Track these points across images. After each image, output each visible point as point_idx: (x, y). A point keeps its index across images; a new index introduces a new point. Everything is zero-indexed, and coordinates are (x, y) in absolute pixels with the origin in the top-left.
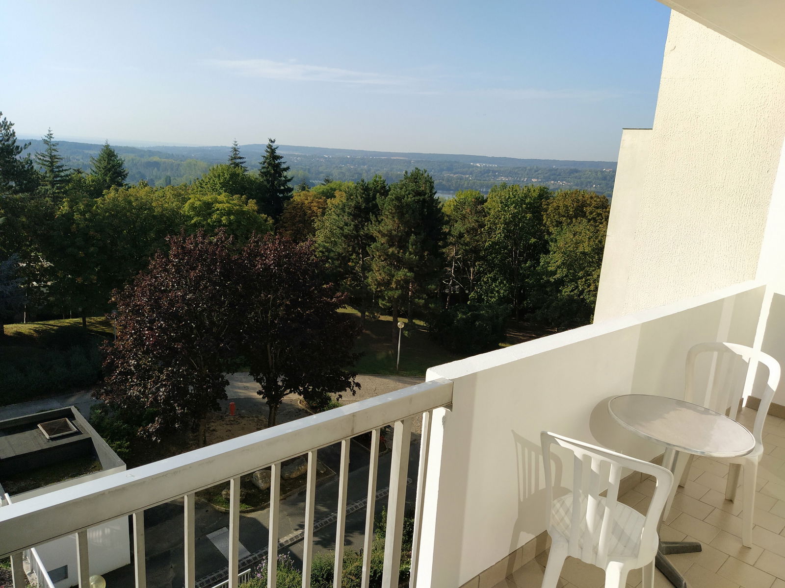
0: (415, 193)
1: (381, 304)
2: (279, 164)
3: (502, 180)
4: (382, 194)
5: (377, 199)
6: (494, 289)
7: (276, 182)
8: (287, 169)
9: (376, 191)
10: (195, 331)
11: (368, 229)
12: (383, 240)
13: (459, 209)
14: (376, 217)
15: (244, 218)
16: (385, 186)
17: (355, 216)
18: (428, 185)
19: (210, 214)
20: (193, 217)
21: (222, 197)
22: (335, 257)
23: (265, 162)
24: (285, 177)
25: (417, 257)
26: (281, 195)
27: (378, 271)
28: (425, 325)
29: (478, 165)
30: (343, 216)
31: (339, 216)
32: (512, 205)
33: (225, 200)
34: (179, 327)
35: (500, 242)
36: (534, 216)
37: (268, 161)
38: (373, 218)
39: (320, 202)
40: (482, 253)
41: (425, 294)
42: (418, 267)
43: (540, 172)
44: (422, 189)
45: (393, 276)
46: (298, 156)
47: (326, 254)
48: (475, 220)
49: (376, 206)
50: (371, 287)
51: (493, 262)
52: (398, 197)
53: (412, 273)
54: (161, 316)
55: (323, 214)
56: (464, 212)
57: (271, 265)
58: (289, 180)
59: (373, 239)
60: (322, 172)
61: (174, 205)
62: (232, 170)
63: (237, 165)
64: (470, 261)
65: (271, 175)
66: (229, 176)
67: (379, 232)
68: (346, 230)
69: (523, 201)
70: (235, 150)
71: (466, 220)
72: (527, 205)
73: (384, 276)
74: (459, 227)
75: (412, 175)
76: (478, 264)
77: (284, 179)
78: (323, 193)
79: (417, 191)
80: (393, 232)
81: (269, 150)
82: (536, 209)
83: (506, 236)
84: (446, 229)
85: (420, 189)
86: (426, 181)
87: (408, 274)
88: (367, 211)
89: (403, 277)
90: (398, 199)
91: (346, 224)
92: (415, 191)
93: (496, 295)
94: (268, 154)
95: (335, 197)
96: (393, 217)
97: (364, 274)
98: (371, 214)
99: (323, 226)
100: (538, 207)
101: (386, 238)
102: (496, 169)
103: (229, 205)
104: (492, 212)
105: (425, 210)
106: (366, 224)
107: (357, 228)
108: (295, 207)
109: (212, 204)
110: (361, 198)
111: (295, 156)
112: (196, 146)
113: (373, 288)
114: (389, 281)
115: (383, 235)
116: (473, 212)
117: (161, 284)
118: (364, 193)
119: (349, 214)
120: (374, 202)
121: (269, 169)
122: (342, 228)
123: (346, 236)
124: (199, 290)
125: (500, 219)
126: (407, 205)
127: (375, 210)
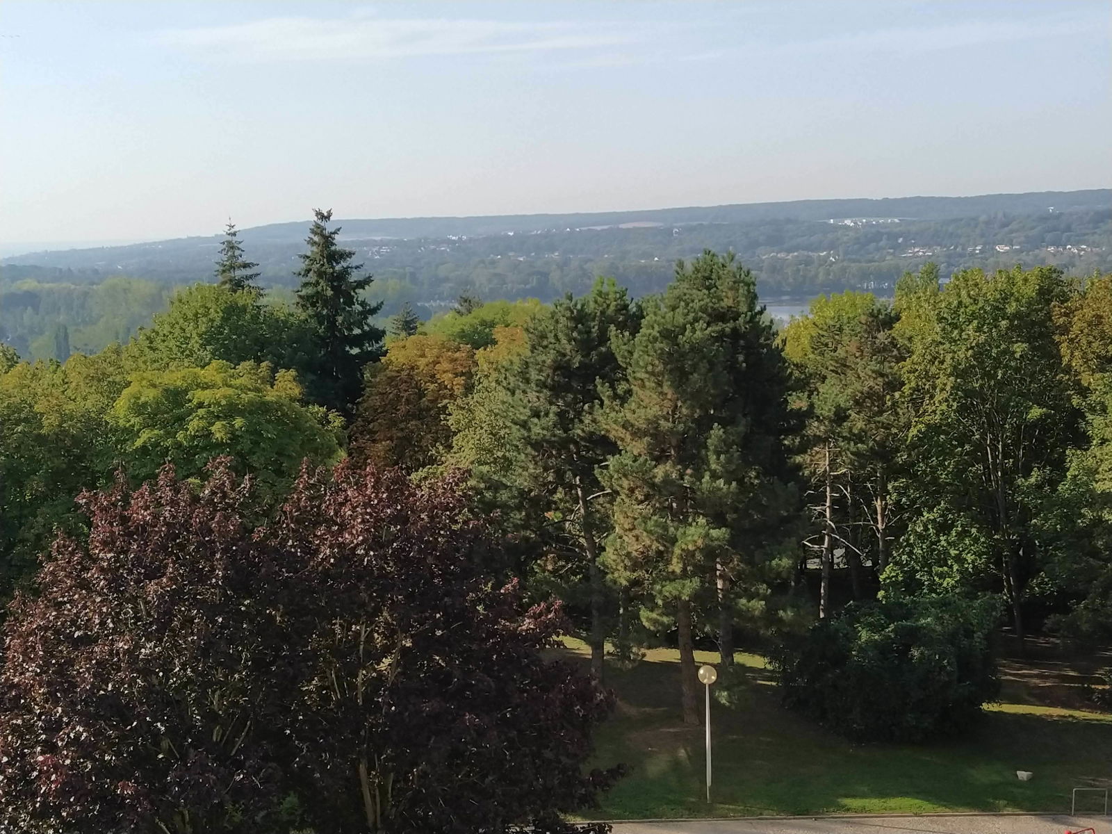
0: (709, 315)
1: (648, 619)
2: (346, 271)
3: (915, 256)
4: (621, 327)
5: (613, 339)
6: (946, 553)
7: (340, 319)
8: (367, 282)
9: (606, 321)
10: (165, 744)
11: (594, 421)
12: (638, 447)
13: (826, 345)
14: (612, 387)
15: (269, 422)
16: (628, 305)
17: (556, 390)
18: (741, 291)
19: (181, 420)
20: (139, 431)
21: (212, 372)
22: (512, 503)
23: (308, 271)
24: (363, 304)
25: (734, 484)
26: (355, 351)
27: (630, 530)
28: (769, 667)
29: (848, 222)
30: (524, 392)
31: (513, 394)
32: (970, 322)
33: (218, 379)
34: (123, 738)
35: (948, 425)
36: (1033, 349)
37: (316, 267)
38: (603, 390)
39: (456, 360)
40: (902, 458)
41: (764, 582)
42: (736, 510)
43: (1014, 226)
44: (727, 302)
45: (674, 541)
46: (382, 244)
47: (488, 495)
48: (873, 371)
49: (610, 358)
50: (616, 575)
51: (935, 480)
52: (667, 330)
53: (724, 529)
54: (76, 713)
55: (469, 389)
56: (841, 353)
57: (358, 545)
58: (373, 311)
59: (609, 446)
60: (446, 279)
61: (89, 404)
62: (228, 297)
63: (238, 285)
64: (871, 482)
65: (326, 302)
66: (221, 314)
67: (626, 425)
68: (537, 429)
69: (998, 311)
70: (232, 247)
71: (849, 373)
72: (1011, 319)
73: (648, 542)
74: (831, 395)
75: (697, 270)
76: (895, 488)
77: (360, 308)
78: (463, 335)
79: (715, 309)
80: (662, 422)
81: (316, 239)
82: (1037, 329)
83: (962, 410)
84: (797, 402)
85: (723, 304)
86: (735, 282)
87: (715, 533)
88: (587, 374)
89: (700, 542)
90: (669, 335)
91: (536, 414)
92: (710, 310)
93: (956, 567)
94: (315, 249)
95: (494, 342)
96: (660, 384)
97: (590, 540)
98: (598, 380)
99: (470, 421)
100: (1042, 324)
101: (647, 439)
102: (897, 230)
103: (230, 391)
104: (918, 347)
105: (741, 358)
106: (586, 407)
107: (564, 421)
108: (392, 379)
109: (186, 392)
110: (569, 341)
111: (375, 243)
112: (126, 244)
113: (622, 577)
114: (660, 554)
115: (637, 434)
116: (867, 350)
117: (73, 623)
118: (576, 327)
119: (542, 385)
120: (603, 349)
121: (319, 288)
122: (524, 425)
123: (536, 445)
124: (172, 630)
125: (942, 362)
126: (692, 349)
127: (609, 368)
